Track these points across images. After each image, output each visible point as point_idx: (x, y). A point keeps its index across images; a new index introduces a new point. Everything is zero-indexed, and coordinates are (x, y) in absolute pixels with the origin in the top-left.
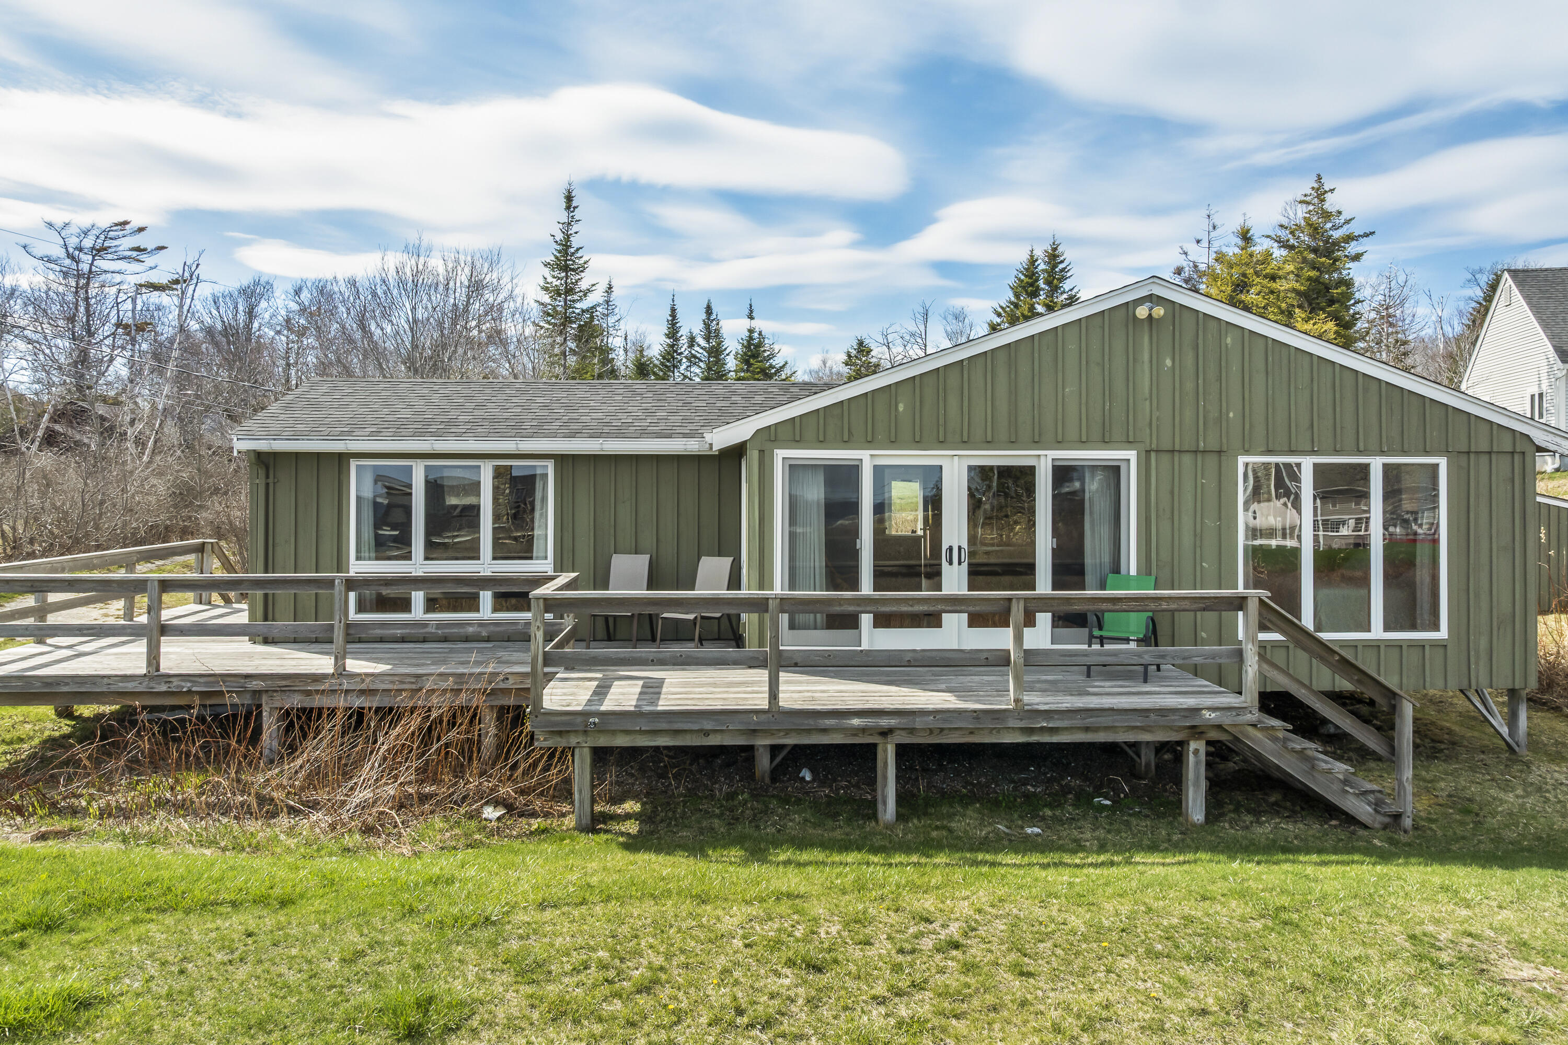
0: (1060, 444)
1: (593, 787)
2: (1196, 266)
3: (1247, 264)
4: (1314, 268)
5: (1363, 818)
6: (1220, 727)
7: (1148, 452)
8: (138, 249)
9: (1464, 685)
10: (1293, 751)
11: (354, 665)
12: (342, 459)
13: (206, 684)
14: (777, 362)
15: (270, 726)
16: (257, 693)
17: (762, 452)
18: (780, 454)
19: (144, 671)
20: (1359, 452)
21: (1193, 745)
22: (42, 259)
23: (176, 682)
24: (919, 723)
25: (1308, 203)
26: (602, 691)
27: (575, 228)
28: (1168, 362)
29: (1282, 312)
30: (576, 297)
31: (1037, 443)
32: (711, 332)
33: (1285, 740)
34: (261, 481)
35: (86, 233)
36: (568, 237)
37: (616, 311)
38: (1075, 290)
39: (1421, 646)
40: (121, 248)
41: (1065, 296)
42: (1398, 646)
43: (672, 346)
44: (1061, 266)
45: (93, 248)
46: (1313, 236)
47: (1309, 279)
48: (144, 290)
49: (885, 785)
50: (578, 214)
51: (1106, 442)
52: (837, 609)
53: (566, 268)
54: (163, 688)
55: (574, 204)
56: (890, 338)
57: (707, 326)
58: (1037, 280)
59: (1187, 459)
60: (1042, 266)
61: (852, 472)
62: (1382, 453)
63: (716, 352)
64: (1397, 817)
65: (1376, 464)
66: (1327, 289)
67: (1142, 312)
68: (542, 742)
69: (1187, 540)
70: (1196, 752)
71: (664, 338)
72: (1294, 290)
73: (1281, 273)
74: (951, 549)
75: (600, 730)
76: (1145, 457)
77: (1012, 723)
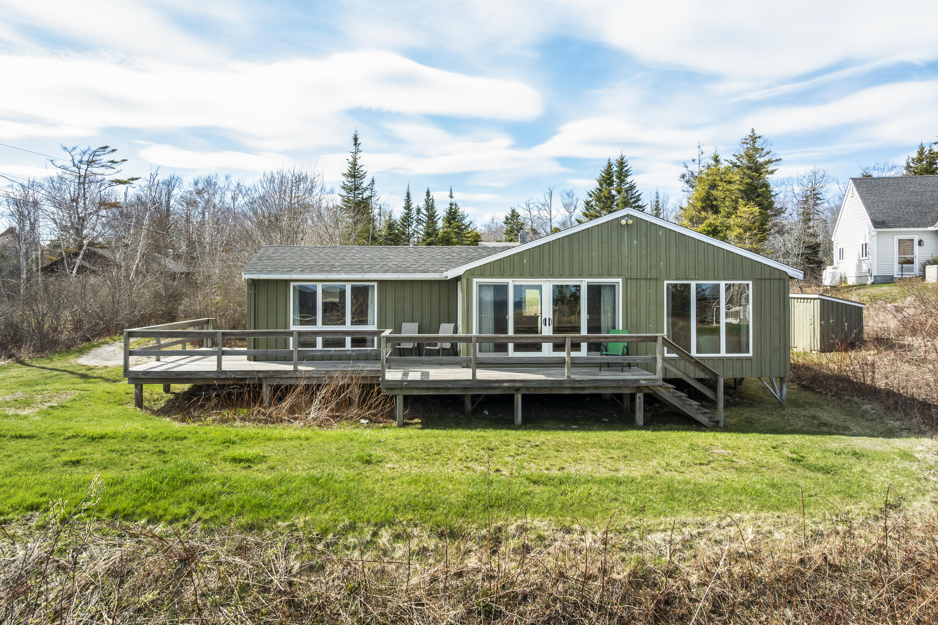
0: (590, 276)
1: (404, 412)
2: (692, 174)
3: (716, 175)
4: (750, 178)
5: (704, 423)
6: (647, 387)
7: (627, 279)
8: (113, 162)
9: (760, 376)
10: (676, 396)
11: (300, 368)
12: (286, 282)
13: (241, 375)
14: (466, 221)
15: (266, 392)
16: (260, 379)
17: (468, 279)
18: (475, 280)
19: (216, 370)
20: (715, 279)
21: (638, 395)
22: (60, 167)
23: (229, 374)
24: (530, 385)
25: (747, 143)
26: (406, 374)
27: (359, 155)
28: (635, 242)
29: (733, 201)
30: (360, 192)
31: (581, 276)
32: (430, 206)
33: (674, 393)
34: (252, 292)
35: (84, 153)
36: (355, 160)
37: (377, 194)
38: (633, 182)
39: (741, 359)
40: (102, 161)
41: (628, 185)
42: (732, 359)
43: (408, 214)
44: (626, 169)
45: (88, 161)
46: (749, 161)
47: (747, 184)
48: (114, 184)
49: (517, 410)
50: (360, 148)
51: (609, 275)
52: (498, 341)
53: (354, 176)
54: (224, 376)
55: (358, 142)
56: (531, 206)
57: (427, 202)
58: (612, 176)
59: (643, 282)
60: (615, 169)
61: (503, 288)
62: (725, 279)
63: (431, 217)
64: (718, 422)
65: (723, 284)
66: (756, 188)
67: (623, 222)
68: (384, 392)
69: (643, 316)
70: (640, 397)
71: (403, 209)
72: (739, 189)
73: (732, 180)
74: (545, 319)
75: (407, 388)
76: (626, 281)
77: (566, 385)
